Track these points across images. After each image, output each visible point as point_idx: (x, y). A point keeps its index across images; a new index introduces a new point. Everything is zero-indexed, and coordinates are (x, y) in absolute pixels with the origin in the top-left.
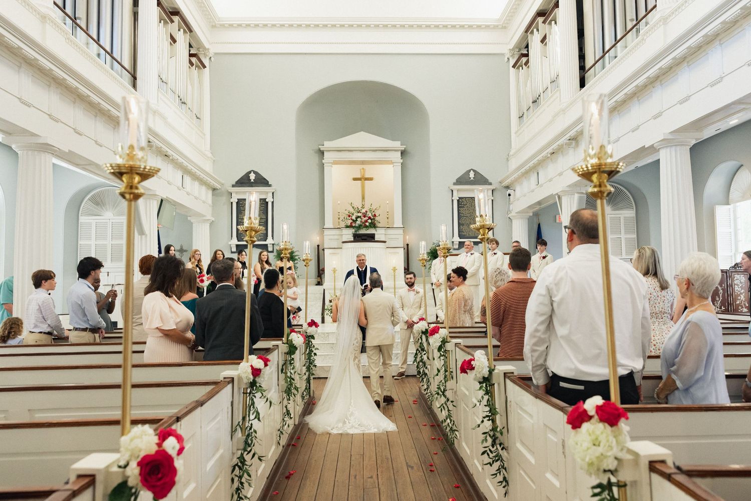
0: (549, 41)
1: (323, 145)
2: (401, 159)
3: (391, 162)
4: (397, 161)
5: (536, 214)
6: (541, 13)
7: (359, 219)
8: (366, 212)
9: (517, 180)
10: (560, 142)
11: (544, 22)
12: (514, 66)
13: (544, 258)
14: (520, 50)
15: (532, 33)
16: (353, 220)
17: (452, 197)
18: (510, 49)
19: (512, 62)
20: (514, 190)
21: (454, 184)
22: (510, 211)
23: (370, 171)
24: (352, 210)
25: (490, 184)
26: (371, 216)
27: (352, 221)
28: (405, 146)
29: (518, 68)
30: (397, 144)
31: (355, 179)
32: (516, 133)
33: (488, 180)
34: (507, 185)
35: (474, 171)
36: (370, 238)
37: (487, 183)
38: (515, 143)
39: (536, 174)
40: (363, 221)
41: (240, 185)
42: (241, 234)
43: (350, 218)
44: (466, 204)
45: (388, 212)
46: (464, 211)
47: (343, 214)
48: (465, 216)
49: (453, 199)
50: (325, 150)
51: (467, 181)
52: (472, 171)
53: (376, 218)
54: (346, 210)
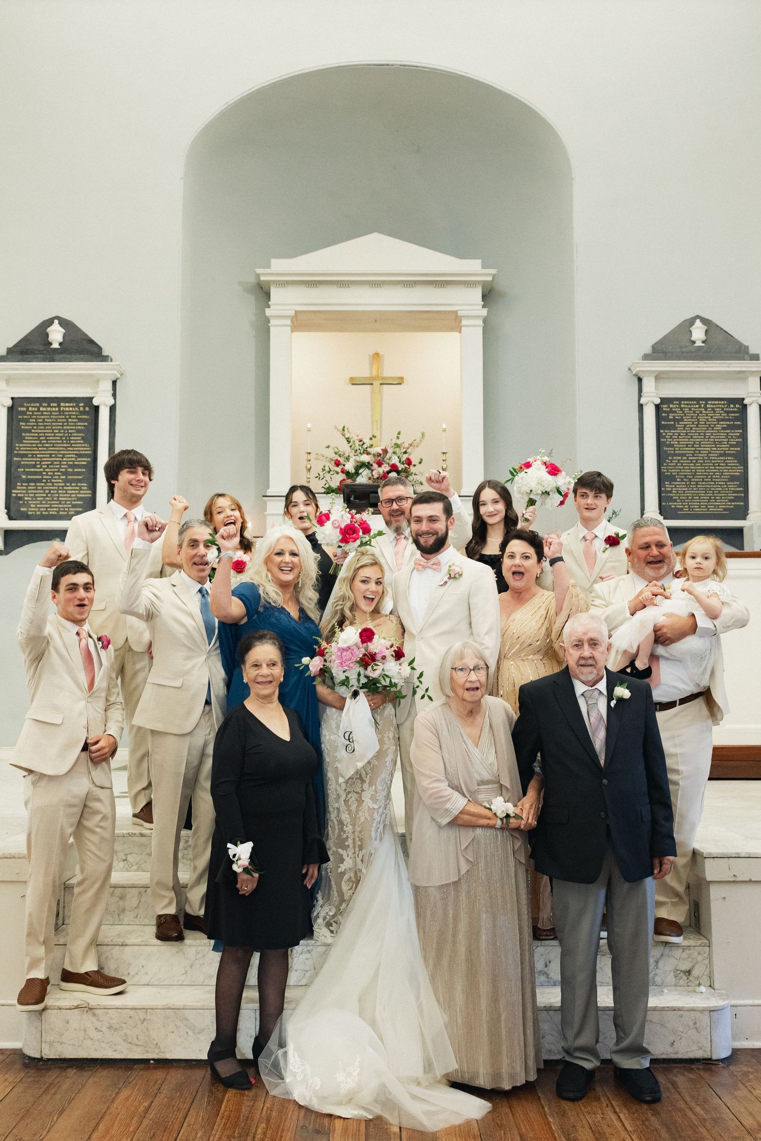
1: (270, 269)
2: (483, 307)
4: (471, 313)
7: (365, 472)
8: (385, 451)
16: (348, 474)
17: (640, 396)
21: (646, 357)
24: (345, 448)
25: (754, 358)
26: (398, 464)
27: (343, 476)
28: (494, 271)
30: (472, 267)
31: (355, 382)
33: (744, 346)
35: (705, 321)
37: (746, 356)
40: (376, 476)
41: (20, 357)
42: (20, 499)
43: (341, 467)
44: (682, 420)
45: (443, 453)
46: (677, 440)
47: (320, 457)
48: (679, 455)
49: (643, 401)
50: (274, 282)
51: (683, 350)
52: (698, 323)
53: (412, 469)
54: (328, 447)
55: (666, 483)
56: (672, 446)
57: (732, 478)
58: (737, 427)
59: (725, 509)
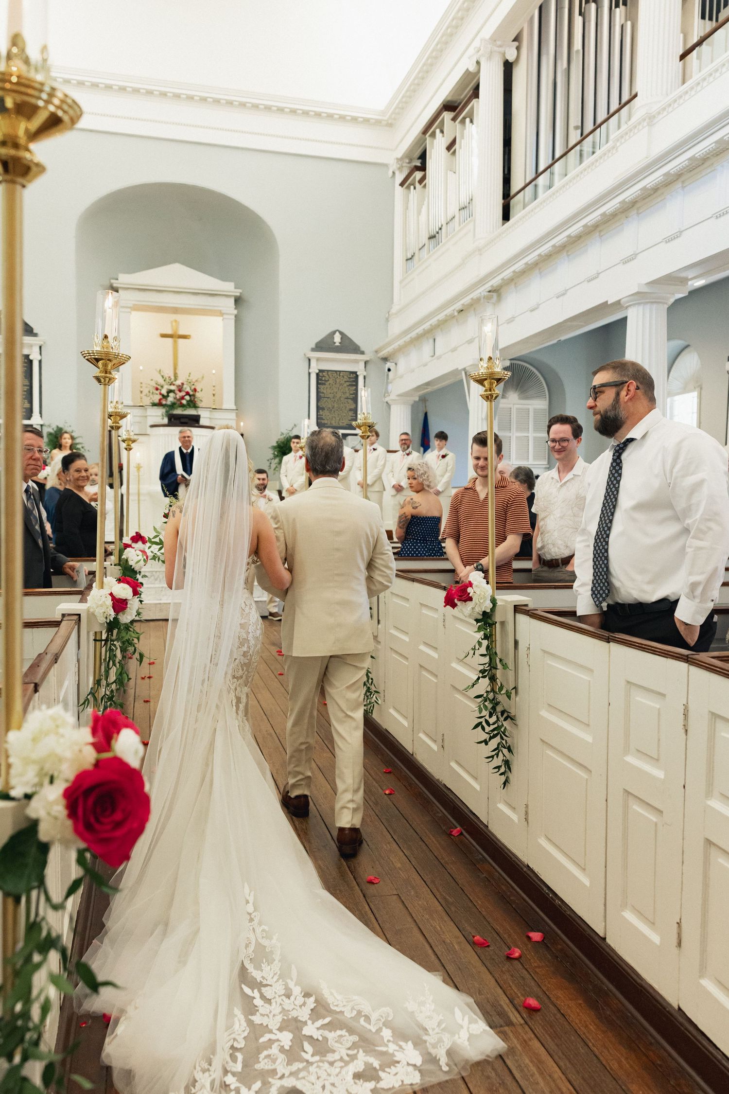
0: (460, 148)
1: (117, 279)
2: (235, 309)
3: (221, 314)
4: (228, 312)
5: (423, 399)
6: (449, 106)
7: (171, 395)
8: (183, 384)
9: (400, 349)
10: (475, 295)
11: (454, 119)
12: (402, 184)
13: (444, 457)
14: (411, 161)
15: (433, 135)
16: (163, 396)
17: (309, 368)
18: (397, 159)
19: (400, 178)
20: (396, 364)
21: (313, 350)
22: (388, 393)
23: (186, 324)
24: (161, 381)
25: (363, 353)
26: (190, 391)
27: (161, 397)
28: (240, 291)
29: (408, 188)
30: (229, 287)
31: (164, 336)
32: (401, 282)
33: (359, 347)
34: (384, 357)
35: (341, 333)
36: (194, 421)
37: (359, 352)
38: (399, 298)
39: (431, 341)
40: (178, 398)
43: (159, 391)
44: (328, 380)
45: (214, 386)
46: (326, 390)
47: (149, 386)
48: (326, 397)
49: (310, 371)
50: (121, 288)
51: (330, 347)
52: (337, 333)
53: (197, 394)
54: (152, 380)
55: (321, 411)
56: (323, 393)
57: (351, 410)
58: (354, 385)
59: (347, 425)
